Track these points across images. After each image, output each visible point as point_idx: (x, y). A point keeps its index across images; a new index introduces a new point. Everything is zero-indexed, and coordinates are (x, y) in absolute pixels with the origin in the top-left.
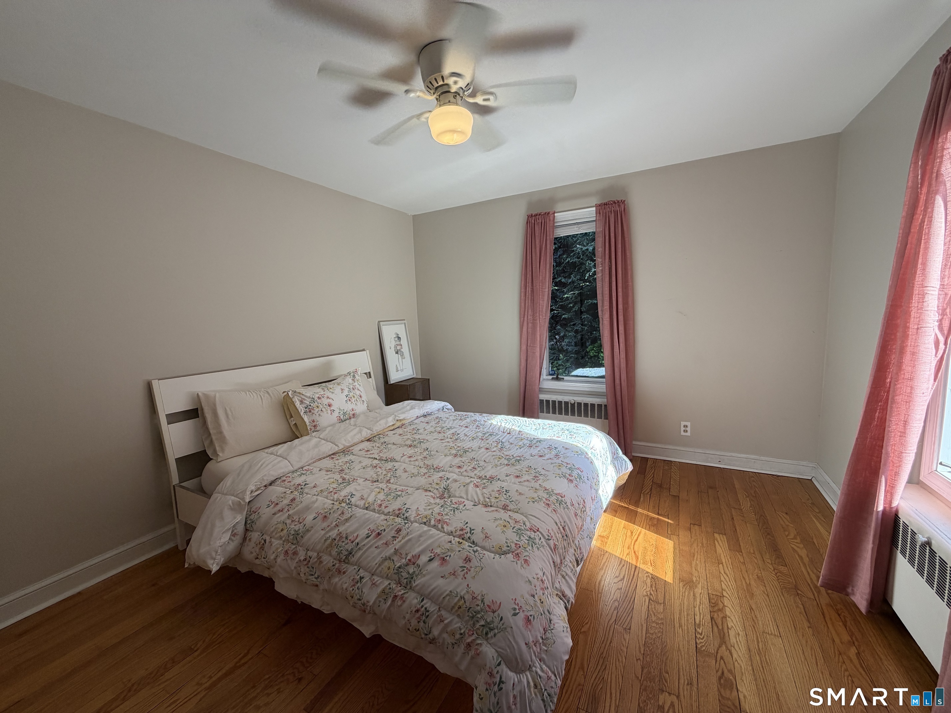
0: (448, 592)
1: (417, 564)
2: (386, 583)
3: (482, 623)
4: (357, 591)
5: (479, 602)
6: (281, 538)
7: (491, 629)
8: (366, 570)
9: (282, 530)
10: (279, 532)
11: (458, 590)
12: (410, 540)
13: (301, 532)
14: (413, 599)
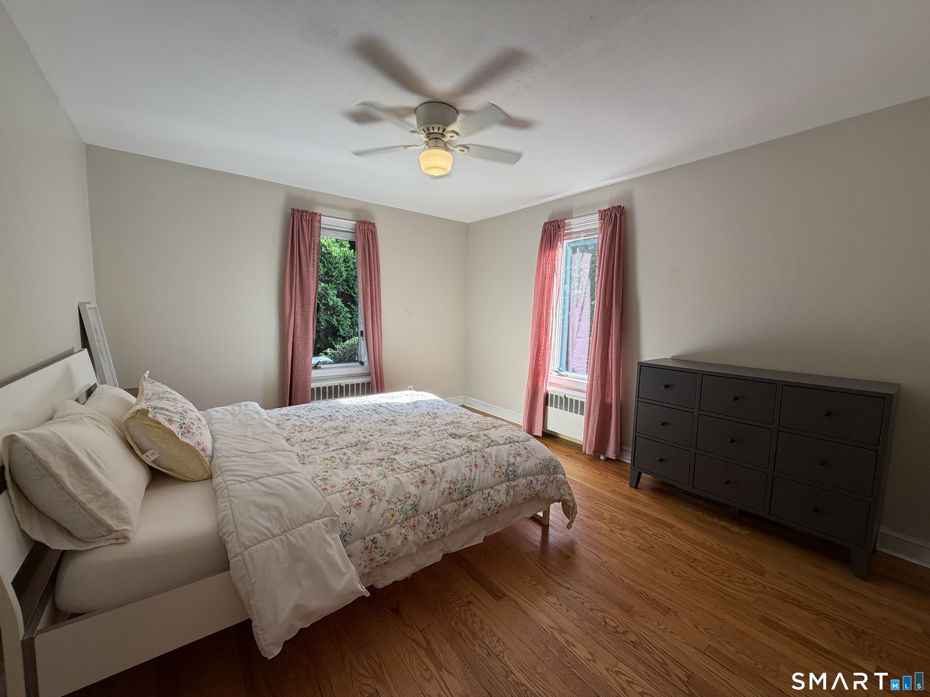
0: (534, 465)
1: (512, 464)
2: (504, 485)
3: (552, 467)
4: (492, 502)
5: (546, 460)
6: (395, 522)
7: (556, 467)
8: (487, 488)
9: (393, 515)
10: (391, 519)
11: (536, 462)
12: (496, 456)
13: (417, 502)
14: (522, 481)
